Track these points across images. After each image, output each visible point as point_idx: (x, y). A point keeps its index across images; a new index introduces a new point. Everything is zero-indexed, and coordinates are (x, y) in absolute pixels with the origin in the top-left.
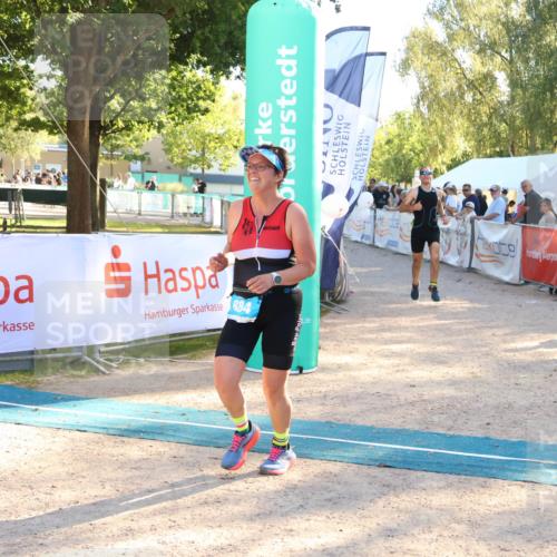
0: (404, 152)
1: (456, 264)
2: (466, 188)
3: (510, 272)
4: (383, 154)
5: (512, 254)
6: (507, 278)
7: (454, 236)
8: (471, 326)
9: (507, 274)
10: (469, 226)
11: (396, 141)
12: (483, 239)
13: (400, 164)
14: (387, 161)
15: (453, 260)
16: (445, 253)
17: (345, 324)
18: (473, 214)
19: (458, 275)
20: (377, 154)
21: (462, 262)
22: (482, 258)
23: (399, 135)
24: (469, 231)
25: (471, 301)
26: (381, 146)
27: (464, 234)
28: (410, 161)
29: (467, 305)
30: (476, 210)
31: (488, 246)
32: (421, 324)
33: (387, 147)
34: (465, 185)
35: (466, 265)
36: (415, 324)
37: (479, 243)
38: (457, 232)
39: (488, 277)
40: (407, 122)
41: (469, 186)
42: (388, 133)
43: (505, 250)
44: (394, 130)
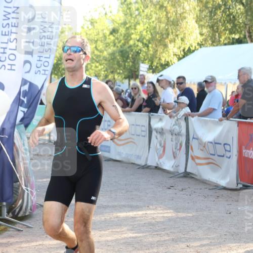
0: (131, 42)
1: (172, 170)
2: (181, 81)
3: (226, 176)
4: (107, 45)
5: (228, 154)
6: (223, 183)
7: (168, 137)
8: (167, 238)
9: (224, 178)
10: (183, 124)
11: (122, 30)
12: (197, 139)
13: (128, 57)
14: (113, 54)
15: (168, 165)
16: (160, 157)
17: (22, 242)
18: (188, 110)
19: (171, 182)
20: (101, 46)
21: (177, 166)
22: (198, 161)
23: (125, 23)
24: (184, 131)
25: (177, 210)
26: (105, 36)
27: (179, 134)
28: (138, 53)
29: (170, 214)
30: (190, 106)
31: (203, 146)
32: (109, 238)
33: (112, 38)
34: (179, 78)
35: (182, 170)
36: (103, 239)
37: (194, 143)
38: (172, 132)
39: (204, 182)
40: (133, 7)
41: (184, 78)
42: (113, 21)
43: (220, 150)
44: (120, 17)
